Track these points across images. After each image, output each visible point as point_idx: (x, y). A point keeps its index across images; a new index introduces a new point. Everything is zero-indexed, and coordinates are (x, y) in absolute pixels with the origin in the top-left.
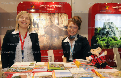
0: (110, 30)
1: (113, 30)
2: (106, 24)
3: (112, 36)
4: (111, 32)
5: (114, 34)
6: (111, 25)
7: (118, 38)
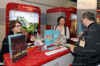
0: (22, 22)
1: (24, 22)
2: (18, 18)
3: (23, 26)
4: (23, 23)
5: (25, 25)
6: (22, 19)
7: (28, 27)
